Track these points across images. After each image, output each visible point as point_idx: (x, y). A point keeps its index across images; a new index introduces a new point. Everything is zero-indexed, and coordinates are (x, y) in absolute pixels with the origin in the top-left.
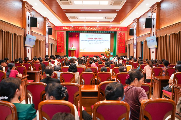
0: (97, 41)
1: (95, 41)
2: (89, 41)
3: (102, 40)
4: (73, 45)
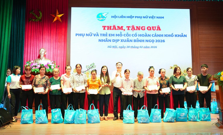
1: (130, 38)
3: (158, 32)
4: (43, 51)
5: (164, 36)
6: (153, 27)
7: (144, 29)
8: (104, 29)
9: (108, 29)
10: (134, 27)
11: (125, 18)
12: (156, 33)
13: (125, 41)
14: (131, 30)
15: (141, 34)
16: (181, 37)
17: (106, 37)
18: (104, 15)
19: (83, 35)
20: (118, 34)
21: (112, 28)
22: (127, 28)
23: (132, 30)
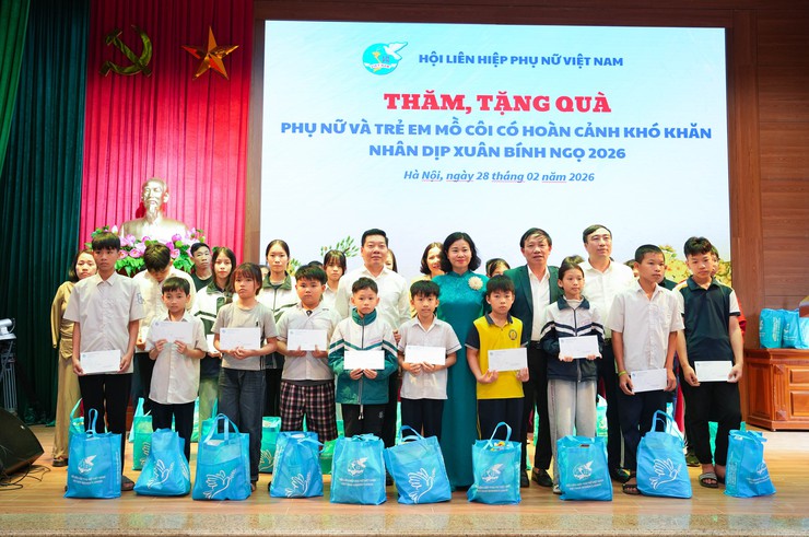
0: (530, 142)
1: (492, 141)
2: (409, 140)
3: (600, 120)
4: (155, 191)
5: (622, 132)
6: (579, 100)
7: (547, 107)
8: (392, 106)
9: (406, 106)
10: (505, 99)
11: (472, 62)
12: (590, 124)
13: (470, 152)
14: (495, 109)
15: (532, 128)
16: (688, 139)
17: (398, 137)
18: (389, 51)
19: (310, 128)
20: (446, 127)
21: (421, 101)
22: (480, 103)
23: (497, 108)
